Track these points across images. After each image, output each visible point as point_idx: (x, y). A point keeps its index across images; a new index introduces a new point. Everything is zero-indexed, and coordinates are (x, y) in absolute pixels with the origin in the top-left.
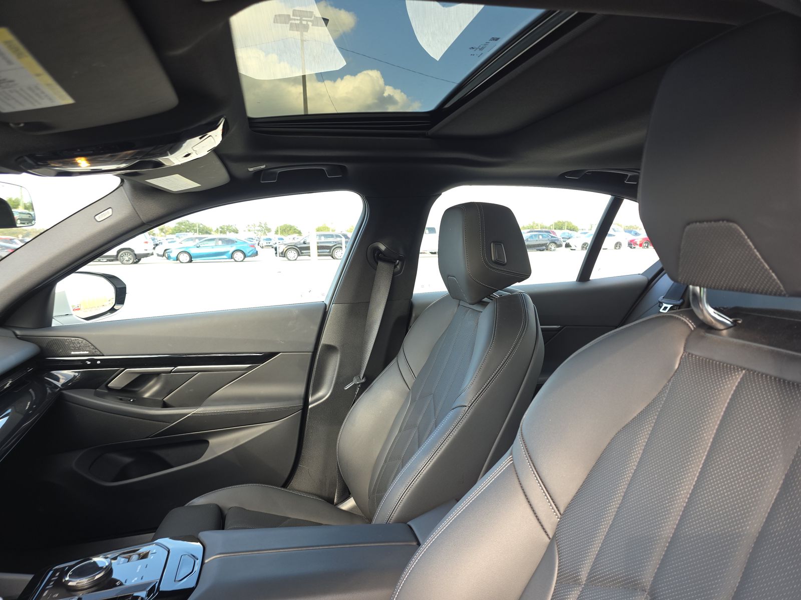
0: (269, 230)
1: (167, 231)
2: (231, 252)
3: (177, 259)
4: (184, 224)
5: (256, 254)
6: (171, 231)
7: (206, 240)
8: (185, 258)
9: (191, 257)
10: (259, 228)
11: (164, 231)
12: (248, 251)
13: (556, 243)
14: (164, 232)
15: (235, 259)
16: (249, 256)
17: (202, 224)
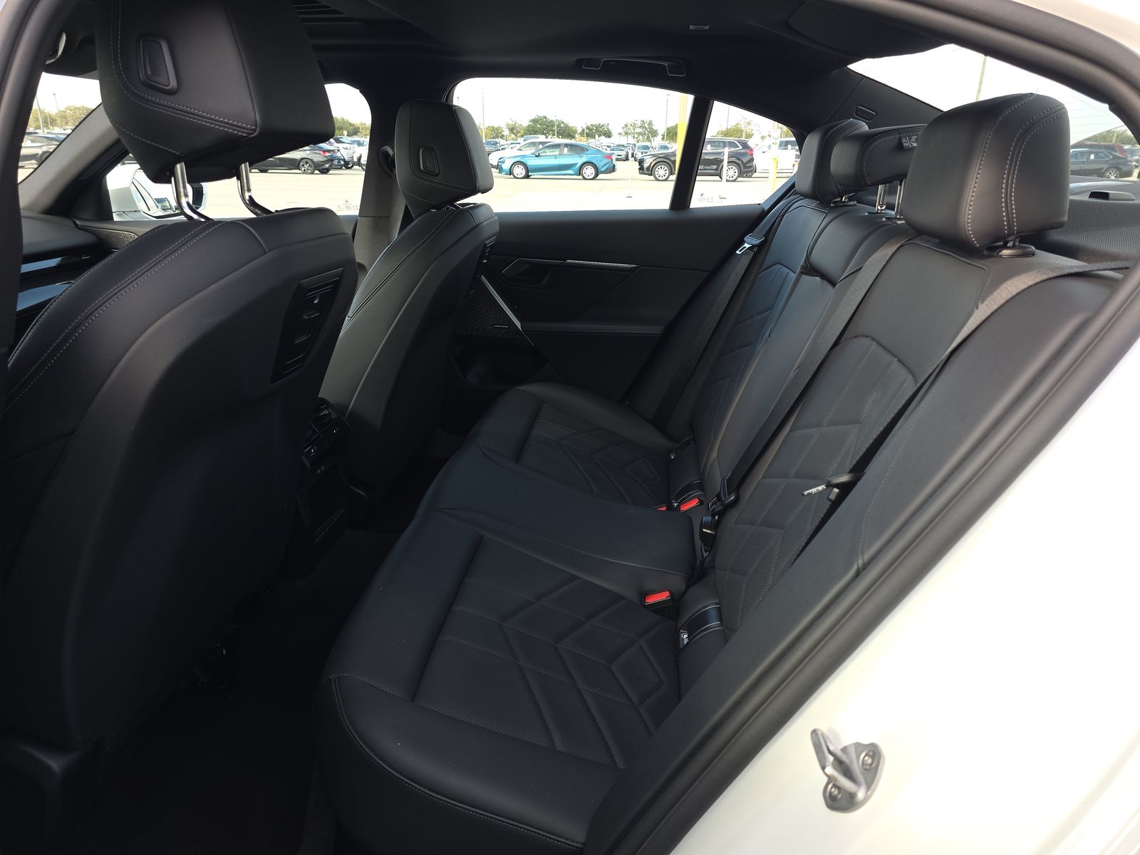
0: (654, 133)
1: (518, 132)
2: (578, 166)
3: (511, 173)
4: (540, 122)
5: (613, 169)
6: (522, 131)
7: (548, 147)
8: (519, 171)
9: (527, 170)
10: (640, 130)
11: (515, 131)
12: (602, 165)
13: (1119, 169)
14: (514, 133)
15: (585, 175)
16: (603, 172)
17: (563, 123)
